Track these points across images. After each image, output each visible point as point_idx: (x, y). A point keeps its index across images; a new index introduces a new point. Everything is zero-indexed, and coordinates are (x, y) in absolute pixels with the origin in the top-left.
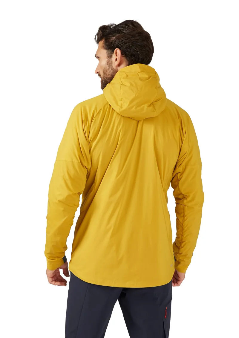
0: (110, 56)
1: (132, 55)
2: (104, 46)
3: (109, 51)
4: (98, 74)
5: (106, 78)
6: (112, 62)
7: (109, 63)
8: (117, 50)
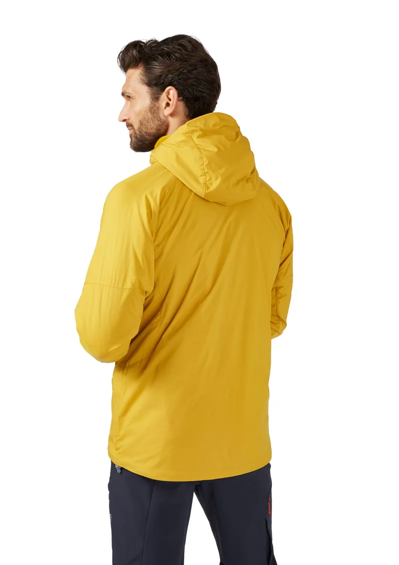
0: (156, 98)
1: (196, 99)
2: (141, 79)
3: (155, 88)
4: (125, 123)
5: (146, 133)
6: (158, 108)
7: (154, 110)
8: (170, 90)
